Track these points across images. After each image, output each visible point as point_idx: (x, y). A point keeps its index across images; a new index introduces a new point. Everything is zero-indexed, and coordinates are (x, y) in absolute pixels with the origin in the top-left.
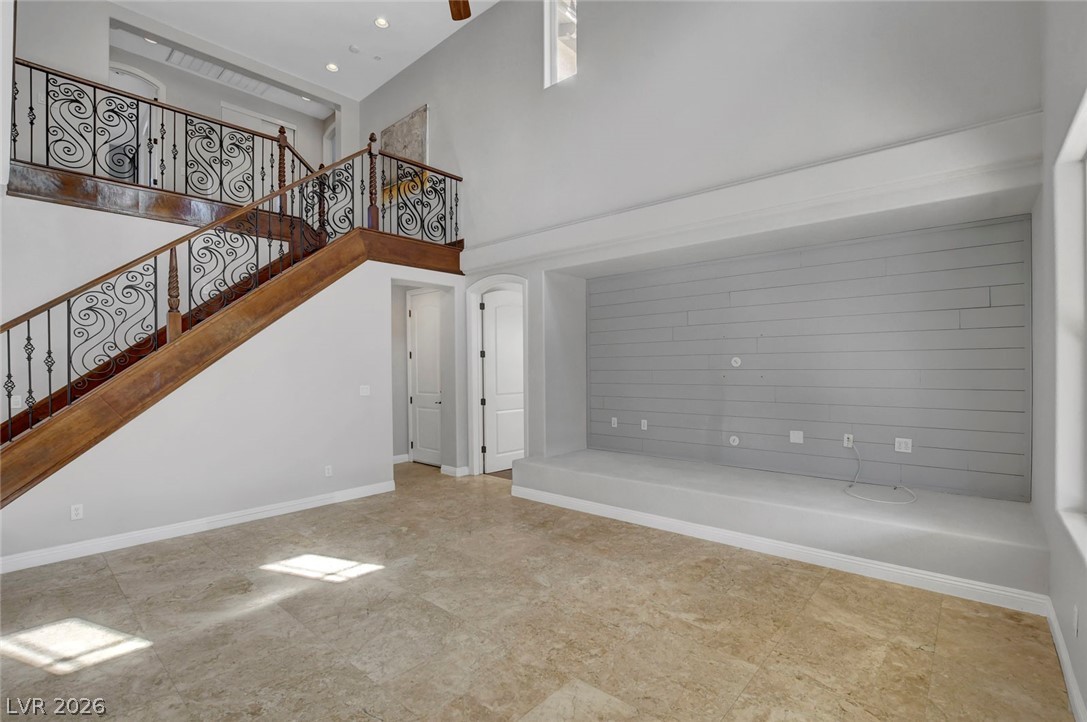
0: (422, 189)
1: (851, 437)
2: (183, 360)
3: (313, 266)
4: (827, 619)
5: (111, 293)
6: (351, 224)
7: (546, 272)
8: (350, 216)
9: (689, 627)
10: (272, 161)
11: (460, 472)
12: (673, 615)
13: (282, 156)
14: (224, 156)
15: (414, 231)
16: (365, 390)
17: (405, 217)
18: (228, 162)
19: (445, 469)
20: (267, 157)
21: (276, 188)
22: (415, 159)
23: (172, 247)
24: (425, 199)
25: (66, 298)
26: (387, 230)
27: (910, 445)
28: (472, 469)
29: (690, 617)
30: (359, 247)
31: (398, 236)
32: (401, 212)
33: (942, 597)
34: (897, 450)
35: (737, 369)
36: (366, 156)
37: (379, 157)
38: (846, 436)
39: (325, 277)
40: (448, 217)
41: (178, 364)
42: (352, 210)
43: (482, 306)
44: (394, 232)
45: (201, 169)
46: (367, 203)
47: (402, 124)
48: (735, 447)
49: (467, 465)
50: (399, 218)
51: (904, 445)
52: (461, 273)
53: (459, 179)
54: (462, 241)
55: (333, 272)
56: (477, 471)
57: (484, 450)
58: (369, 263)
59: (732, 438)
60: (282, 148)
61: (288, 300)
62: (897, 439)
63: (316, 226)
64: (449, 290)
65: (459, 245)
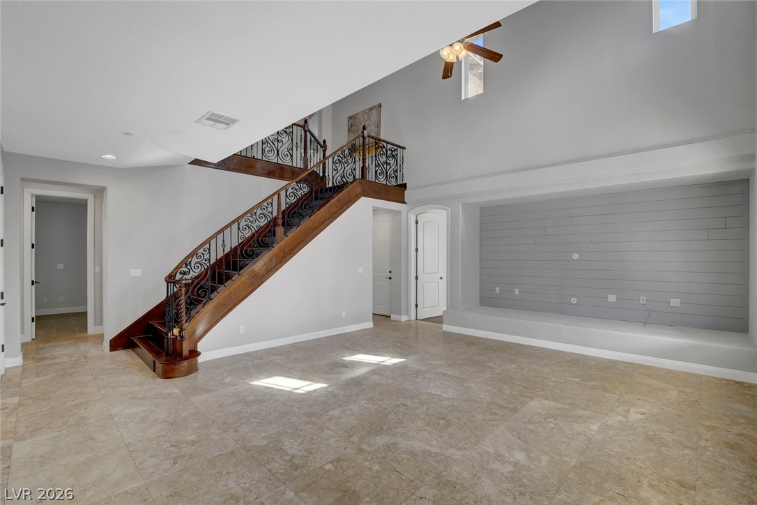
0: (387, 156)
1: (645, 298)
2: (284, 253)
3: (338, 200)
4: (645, 382)
5: (254, 217)
6: (354, 177)
7: (462, 204)
8: (354, 172)
9: (578, 383)
10: (301, 139)
11: (404, 318)
12: (568, 379)
13: (306, 136)
14: (280, 138)
15: (382, 180)
16: (360, 270)
17: (379, 171)
18: (282, 141)
19: (394, 317)
20: (299, 137)
21: (322, 159)
22: (373, 134)
23: (278, 193)
24: (388, 161)
25: (237, 220)
26: (370, 180)
27: (679, 303)
28: (411, 317)
29: (578, 380)
30: (359, 190)
31: (375, 182)
32: (377, 169)
33: (701, 376)
34: (671, 305)
35: (576, 260)
36: (361, 138)
37: (367, 139)
38: (642, 298)
39: (344, 207)
40: (399, 170)
41: (282, 254)
42: (355, 169)
43: (417, 222)
44: (374, 180)
45: (269, 145)
46: (361, 165)
47: (363, 114)
48: (574, 304)
49: (407, 314)
50: (376, 172)
51: (675, 302)
52: (405, 203)
53: (404, 148)
54: (406, 184)
55: (347, 204)
56: (413, 318)
57: (417, 306)
58: (363, 199)
59: (572, 299)
60: (305, 132)
61: (328, 220)
62: (672, 300)
63: (321, 175)
64: (398, 213)
65: (404, 186)
